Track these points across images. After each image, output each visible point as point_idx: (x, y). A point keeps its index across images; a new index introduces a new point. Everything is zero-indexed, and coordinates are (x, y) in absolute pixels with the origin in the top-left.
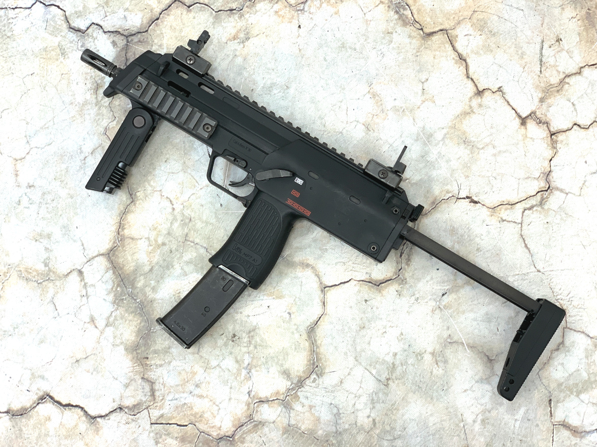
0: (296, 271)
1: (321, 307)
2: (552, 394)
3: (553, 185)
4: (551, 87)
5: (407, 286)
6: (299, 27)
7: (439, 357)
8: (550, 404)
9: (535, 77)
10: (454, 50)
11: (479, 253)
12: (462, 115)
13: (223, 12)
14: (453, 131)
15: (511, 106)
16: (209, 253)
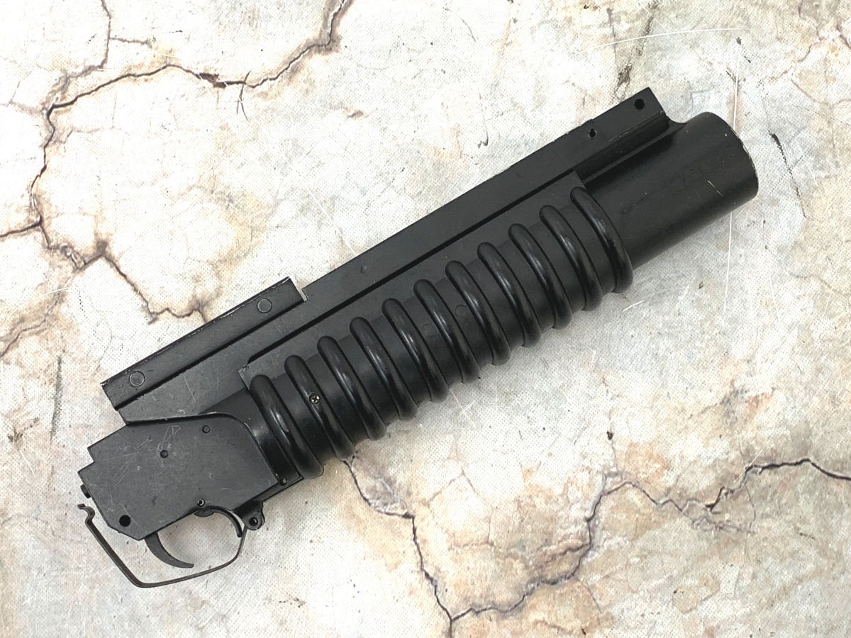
3: (41, 120)
4: (38, 329)
6: (610, 436)
9: (74, 350)
12: (238, 257)
13: (790, 462)
14: (256, 222)
15: (129, 282)
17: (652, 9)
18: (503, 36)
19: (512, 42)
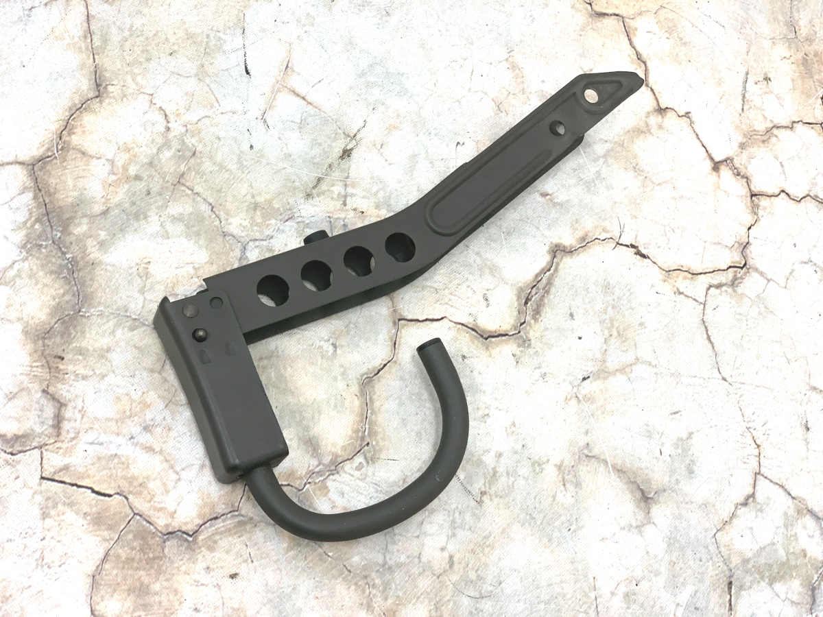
1: (389, 348)
2: (734, 574)
3: (750, 262)
4: (755, 133)
5: (531, 351)
7: (568, 475)
8: (730, 589)
9: (735, 113)
10: (631, 44)
11: (643, 331)
12: (633, 132)
14: (620, 149)
15: (701, 141)
16: (215, 213)
17: (311, 194)
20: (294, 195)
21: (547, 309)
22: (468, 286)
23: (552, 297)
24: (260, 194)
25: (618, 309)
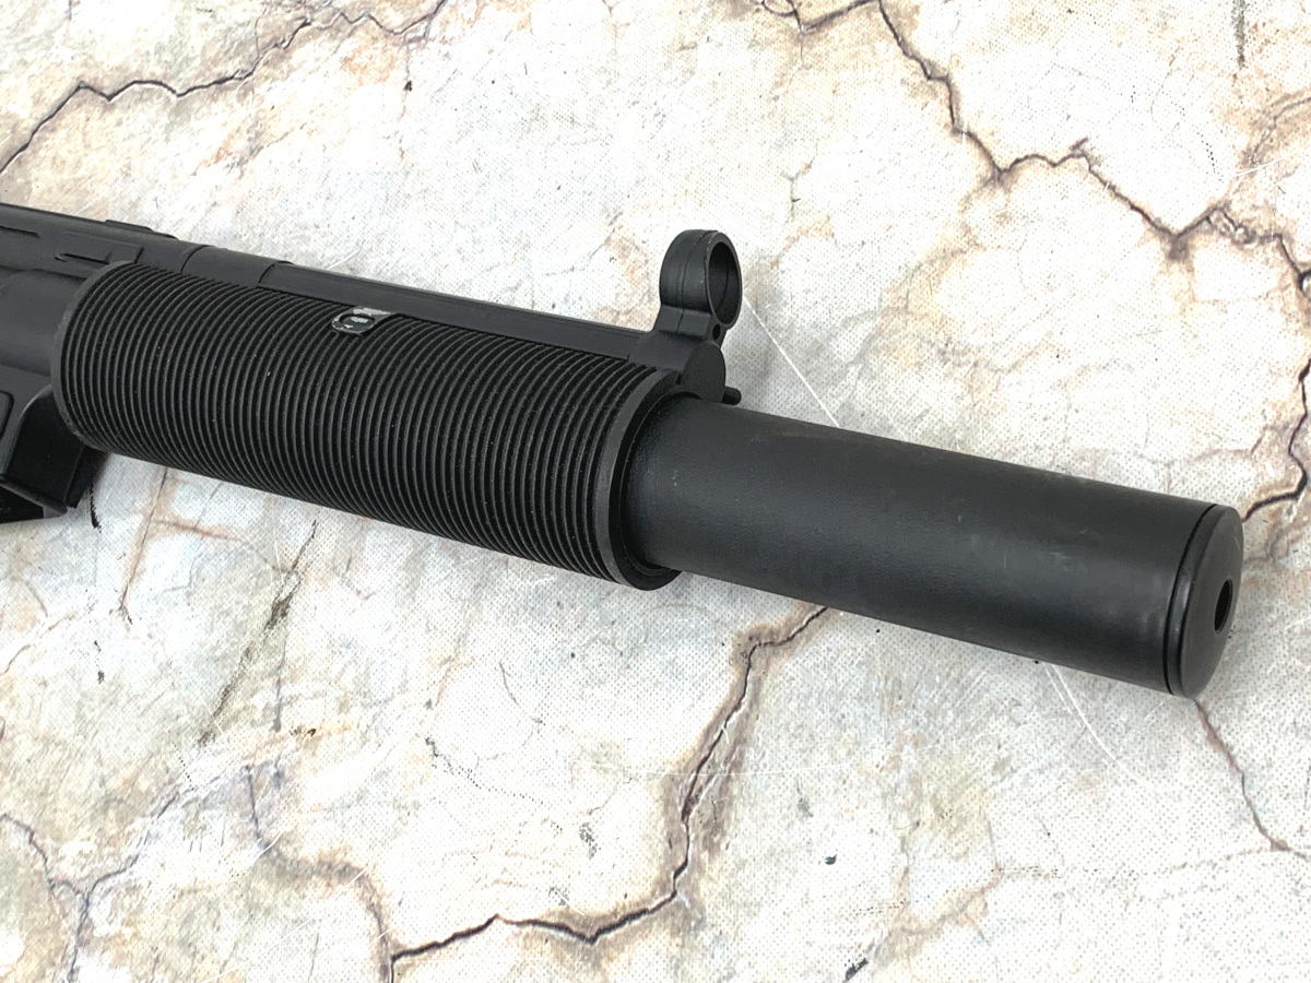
0: (304, 897)
4: (1286, 103)
5: (706, 937)
6: (409, 86)
9: (1218, 81)
10: (905, 53)
11: (1007, 784)
12: (932, 263)
13: (200, 90)
14: (900, 322)
15: (1125, 199)
16: (36, 846)
17: (211, 731)
18: (452, 676)
19: (440, 665)
20: (178, 745)
21: (740, 808)
22: (545, 820)
23: (750, 773)
24: (115, 771)
25: (930, 746)
